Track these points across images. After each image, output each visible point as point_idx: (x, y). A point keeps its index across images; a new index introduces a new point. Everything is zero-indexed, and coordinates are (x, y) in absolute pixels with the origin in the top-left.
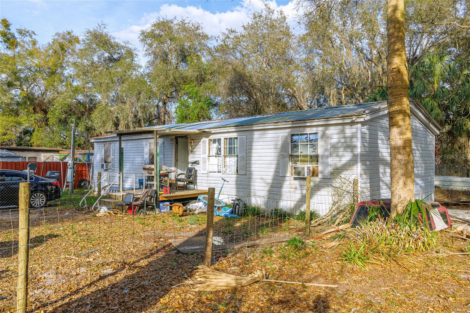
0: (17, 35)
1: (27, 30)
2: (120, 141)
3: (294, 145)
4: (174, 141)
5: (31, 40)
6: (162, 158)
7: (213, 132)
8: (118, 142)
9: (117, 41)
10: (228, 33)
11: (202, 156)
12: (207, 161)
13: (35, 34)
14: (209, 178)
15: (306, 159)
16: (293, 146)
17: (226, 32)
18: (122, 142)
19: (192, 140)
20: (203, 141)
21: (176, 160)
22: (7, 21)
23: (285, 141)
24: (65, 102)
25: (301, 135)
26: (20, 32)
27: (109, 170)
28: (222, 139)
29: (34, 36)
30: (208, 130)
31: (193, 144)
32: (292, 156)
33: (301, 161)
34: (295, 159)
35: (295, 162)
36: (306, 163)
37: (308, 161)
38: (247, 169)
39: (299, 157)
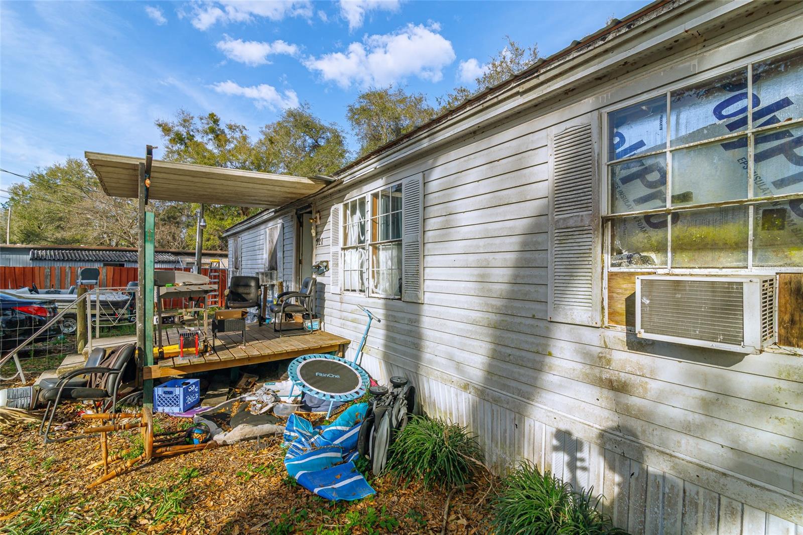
1: (238, 125)
3: (624, 167)
6: (281, 258)
7: (346, 181)
10: (456, 93)
11: (332, 249)
12: (341, 261)
13: (246, 129)
15: (729, 231)
17: (455, 93)
19: (318, 212)
21: (301, 262)
22: (215, 116)
28: (368, 199)
29: (245, 132)
31: (319, 222)
32: (614, 223)
33: (681, 247)
34: (639, 238)
35: (636, 255)
36: (727, 258)
37: (740, 246)
38: (428, 285)
39: (664, 224)
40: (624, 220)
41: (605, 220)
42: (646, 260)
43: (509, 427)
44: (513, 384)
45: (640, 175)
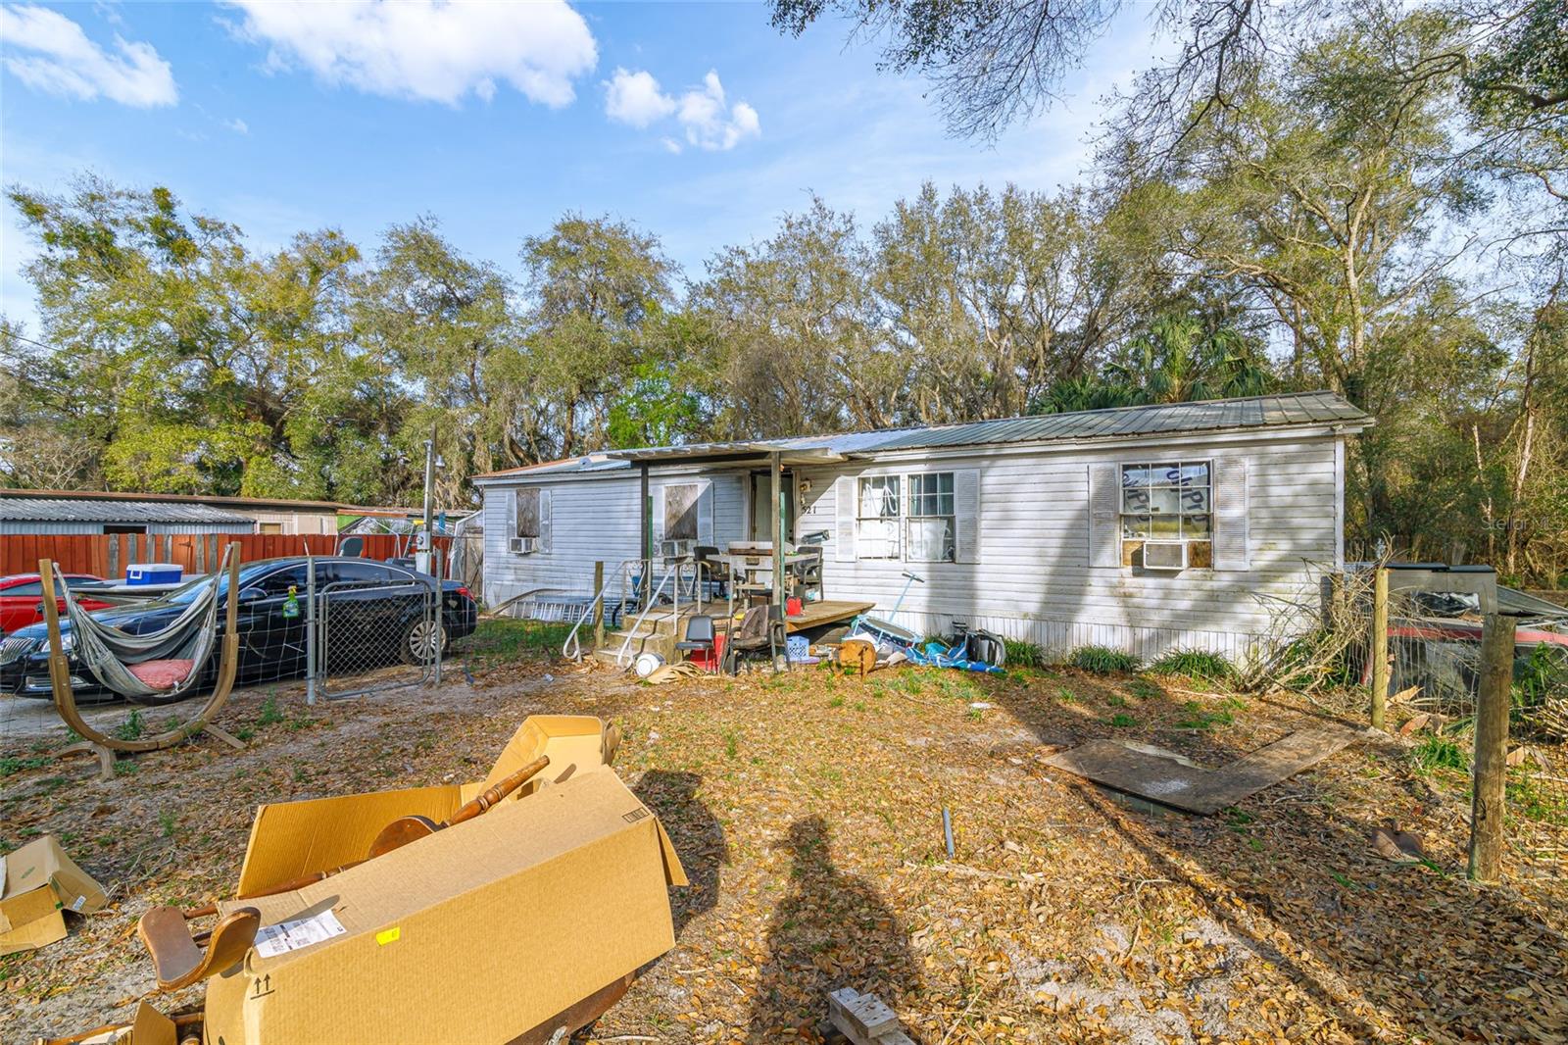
0: (192, 230)
1: (220, 221)
2: (645, 478)
3: (1130, 491)
4: (747, 485)
5: (230, 245)
6: (709, 525)
7: (878, 460)
8: (639, 482)
9: (464, 257)
11: (839, 519)
12: (855, 530)
13: (240, 234)
14: (860, 573)
15: (1173, 525)
16: (1128, 494)
18: (650, 481)
19: (807, 479)
20: (840, 483)
21: (753, 530)
22: (169, 195)
23: (1105, 482)
24: (334, 395)
25: (1155, 466)
26: (202, 224)
27: (533, 555)
28: (904, 477)
29: (237, 239)
30: (866, 456)
31: (809, 490)
32: (1126, 518)
33: (1156, 530)
34: (1137, 526)
35: (1136, 532)
36: (1172, 535)
37: (1177, 531)
38: (983, 550)
39: (1148, 519)
40: (1129, 516)
41: (1121, 516)
42: (1140, 536)
43: (1061, 632)
44: (1064, 606)
45: (1137, 496)
